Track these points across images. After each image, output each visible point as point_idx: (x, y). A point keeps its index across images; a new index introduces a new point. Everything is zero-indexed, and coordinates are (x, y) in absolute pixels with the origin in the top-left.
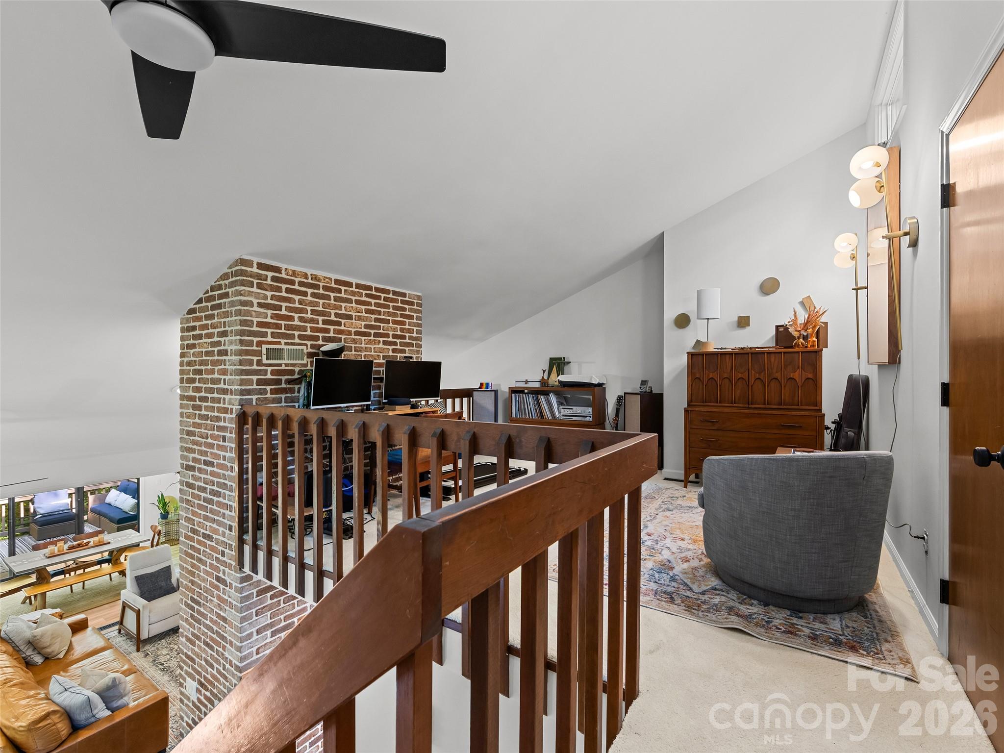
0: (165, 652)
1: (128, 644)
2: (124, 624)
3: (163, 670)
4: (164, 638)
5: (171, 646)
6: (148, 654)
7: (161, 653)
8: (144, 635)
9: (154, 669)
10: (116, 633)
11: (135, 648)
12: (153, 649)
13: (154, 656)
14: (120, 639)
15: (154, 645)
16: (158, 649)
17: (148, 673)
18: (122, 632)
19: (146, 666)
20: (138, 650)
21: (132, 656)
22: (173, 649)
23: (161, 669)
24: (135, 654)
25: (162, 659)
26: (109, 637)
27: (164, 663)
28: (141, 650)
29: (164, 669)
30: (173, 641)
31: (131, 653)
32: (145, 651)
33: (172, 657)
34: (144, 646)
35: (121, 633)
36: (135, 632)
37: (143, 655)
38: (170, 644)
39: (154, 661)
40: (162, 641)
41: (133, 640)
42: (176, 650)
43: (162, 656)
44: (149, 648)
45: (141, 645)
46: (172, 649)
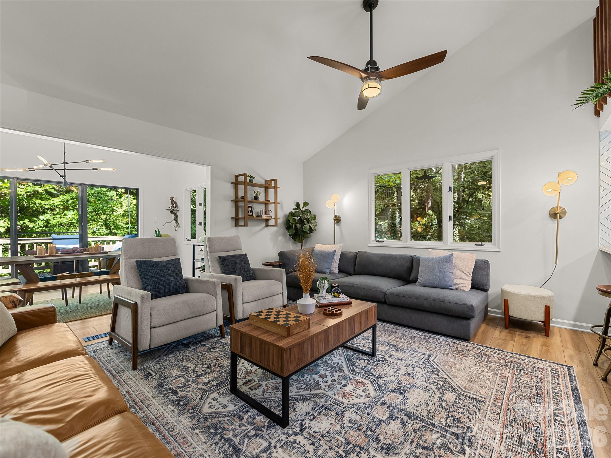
0: (175, 372)
1: (119, 359)
2: (116, 330)
3: (176, 403)
4: (171, 353)
5: (185, 364)
6: (149, 375)
7: (171, 374)
8: (144, 344)
9: (162, 401)
10: (106, 344)
11: (130, 364)
12: (157, 367)
13: (159, 378)
14: (110, 351)
15: (159, 361)
16: (165, 367)
17: (152, 408)
18: (115, 342)
19: (147, 394)
20: (135, 368)
21: (124, 376)
22: (188, 368)
23: (172, 401)
24: (130, 373)
25: (173, 384)
26: (96, 348)
27: (178, 390)
28: (139, 368)
29: (178, 401)
30: (184, 358)
31: (124, 371)
32: (145, 369)
33: (189, 381)
34: (143, 363)
35: (113, 344)
36: (130, 339)
37: (142, 375)
38: (182, 361)
39: (161, 385)
40: (170, 356)
41: (128, 353)
42: (193, 371)
43: (172, 378)
44: (152, 365)
45: (139, 361)
46: (186, 369)
